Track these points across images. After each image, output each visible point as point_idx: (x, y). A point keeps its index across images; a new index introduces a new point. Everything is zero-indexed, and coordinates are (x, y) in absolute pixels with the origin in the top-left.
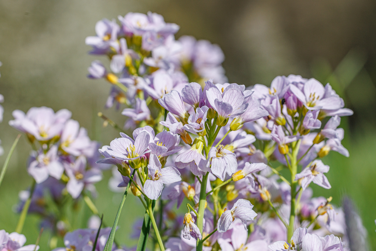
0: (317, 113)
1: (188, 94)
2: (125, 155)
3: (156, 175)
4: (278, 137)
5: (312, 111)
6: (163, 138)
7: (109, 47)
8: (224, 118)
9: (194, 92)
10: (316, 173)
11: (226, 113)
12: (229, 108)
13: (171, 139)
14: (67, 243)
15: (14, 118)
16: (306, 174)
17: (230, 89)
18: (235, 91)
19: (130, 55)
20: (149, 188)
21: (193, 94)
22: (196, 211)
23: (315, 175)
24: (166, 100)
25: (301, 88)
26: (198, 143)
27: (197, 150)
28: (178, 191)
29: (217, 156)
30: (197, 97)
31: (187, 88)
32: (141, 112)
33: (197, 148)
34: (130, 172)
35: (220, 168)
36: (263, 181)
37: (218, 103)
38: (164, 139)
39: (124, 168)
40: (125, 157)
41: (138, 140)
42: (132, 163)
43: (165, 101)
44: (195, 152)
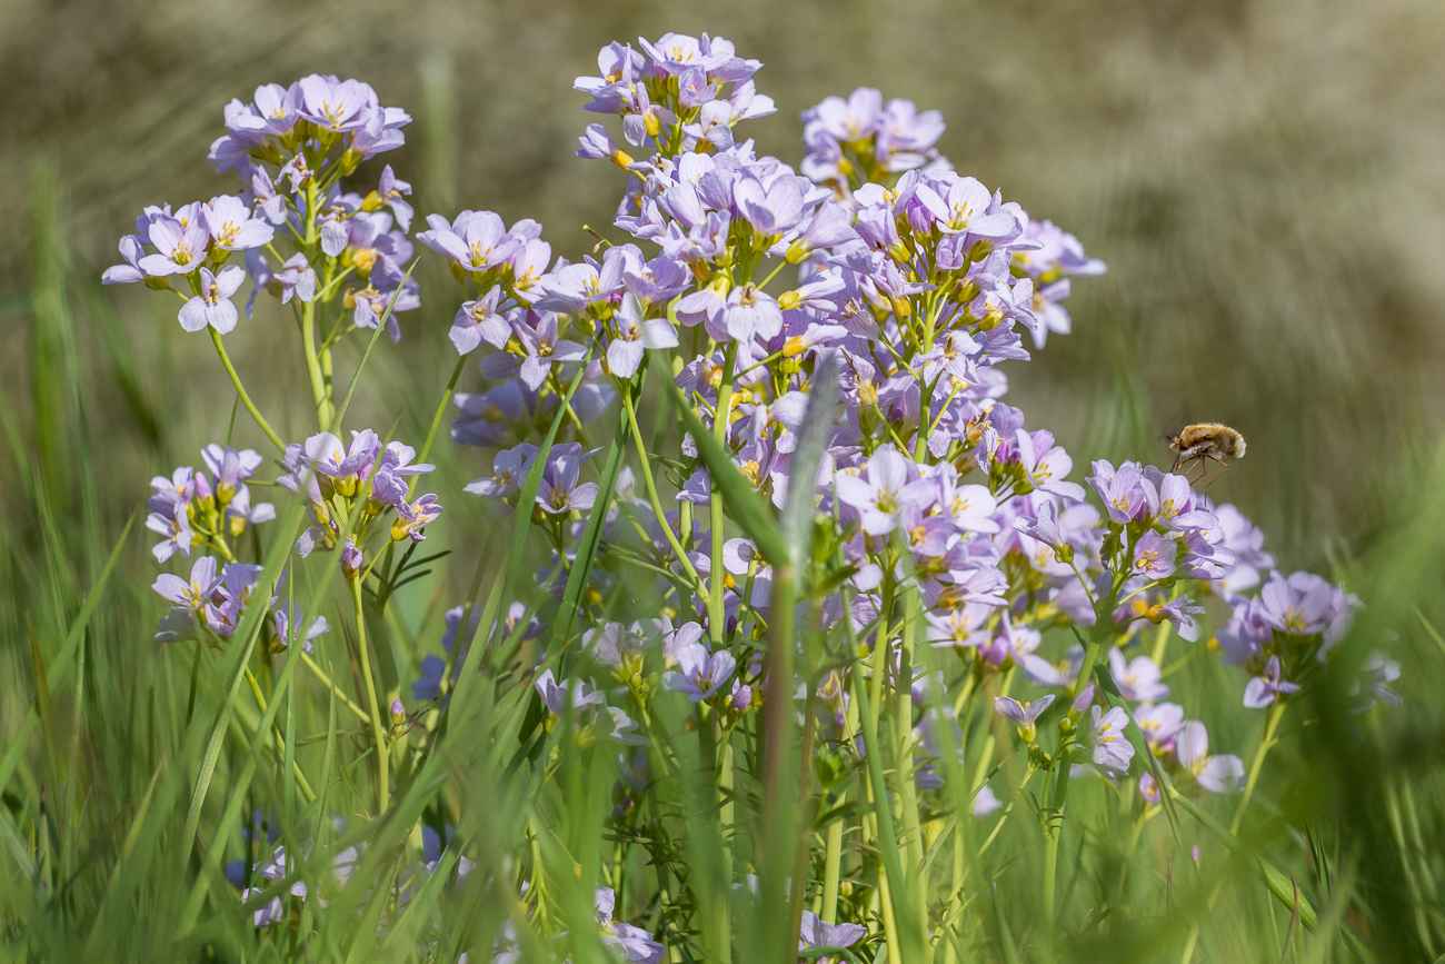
0: (961, 240)
1: (710, 189)
2: (582, 293)
3: (631, 332)
4: (887, 282)
5: (951, 235)
6: (658, 269)
7: (618, 97)
8: (763, 235)
9: (721, 186)
10: (951, 354)
11: (764, 224)
12: (769, 217)
13: (673, 272)
14: (496, 468)
15: (428, 227)
16: (933, 356)
17: (780, 184)
18: (789, 188)
19: (655, 112)
20: (618, 355)
21: (719, 189)
22: (713, 408)
23: (951, 359)
24: (670, 198)
25: (944, 195)
26: (720, 280)
27: (715, 292)
28: (694, 373)
29: (743, 304)
30: (726, 196)
31: (708, 178)
32: (647, 222)
33: (716, 289)
34: (594, 328)
35: (745, 325)
36: (863, 366)
37: (750, 206)
38: (661, 270)
39: (582, 320)
40: (582, 297)
41: (608, 268)
42: (592, 307)
43: (667, 200)
44: (712, 296)
